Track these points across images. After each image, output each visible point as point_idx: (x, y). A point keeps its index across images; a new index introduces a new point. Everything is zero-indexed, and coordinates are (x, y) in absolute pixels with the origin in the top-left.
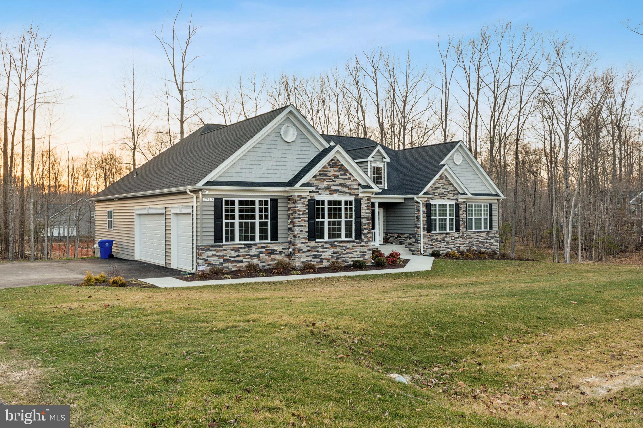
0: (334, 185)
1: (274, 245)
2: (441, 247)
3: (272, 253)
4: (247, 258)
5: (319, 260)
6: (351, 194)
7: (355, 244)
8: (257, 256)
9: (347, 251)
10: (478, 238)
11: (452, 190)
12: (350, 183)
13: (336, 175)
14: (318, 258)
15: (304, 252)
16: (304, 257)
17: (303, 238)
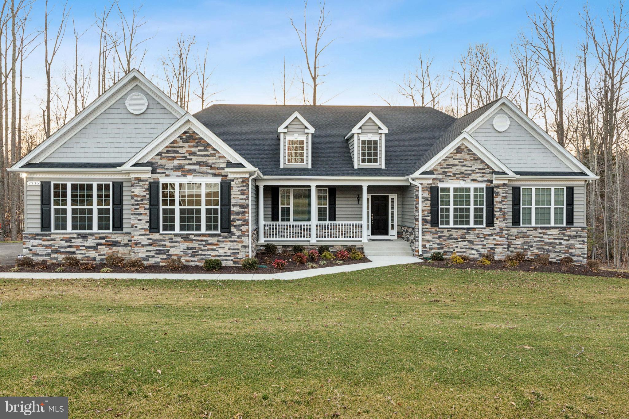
0: (188, 164)
1: (116, 235)
2: (457, 247)
3: (115, 245)
4: (81, 250)
5: (165, 257)
6: (214, 175)
7: (221, 239)
8: (95, 248)
9: (209, 247)
10: (542, 238)
11: (481, 167)
12: (214, 161)
13: (191, 151)
14: (165, 254)
15: (143, 246)
16: (143, 252)
17: (142, 229)
